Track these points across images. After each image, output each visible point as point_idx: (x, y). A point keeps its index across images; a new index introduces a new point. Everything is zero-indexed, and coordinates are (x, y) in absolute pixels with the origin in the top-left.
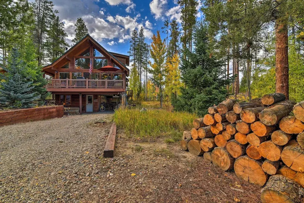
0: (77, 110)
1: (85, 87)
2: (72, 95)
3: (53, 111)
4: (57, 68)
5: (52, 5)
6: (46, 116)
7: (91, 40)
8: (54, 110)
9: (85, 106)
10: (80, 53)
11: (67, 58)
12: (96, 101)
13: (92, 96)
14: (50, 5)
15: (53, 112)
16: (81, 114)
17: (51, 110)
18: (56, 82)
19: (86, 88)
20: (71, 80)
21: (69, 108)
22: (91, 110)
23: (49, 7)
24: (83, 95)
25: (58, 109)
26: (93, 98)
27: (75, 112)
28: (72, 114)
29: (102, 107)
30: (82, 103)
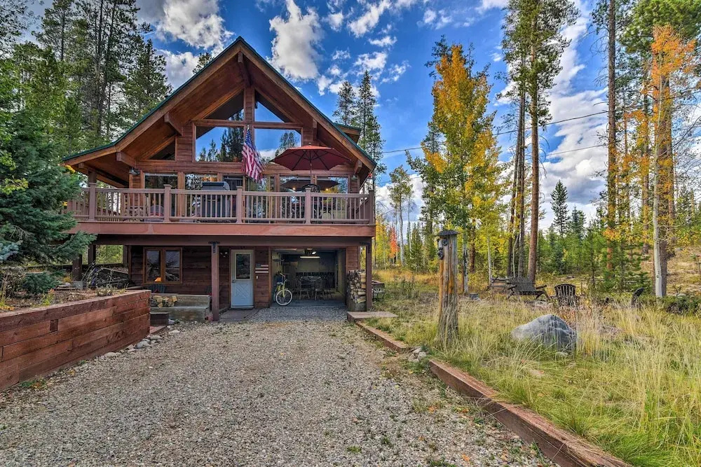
0: (202, 303)
1: (231, 218)
2: (186, 250)
3: (91, 324)
4: (137, 159)
5: (135, 10)
6: (46, 354)
7: (249, 56)
8: (102, 314)
9: (229, 287)
10: (212, 109)
11: (167, 120)
12: (263, 269)
13: (250, 252)
14: (128, 8)
15: (92, 327)
16: (216, 319)
17: (81, 320)
18: (133, 207)
19: (235, 221)
20: (180, 191)
21: (175, 297)
22: (248, 302)
23: (127, 14)
24: (222, 250)
25: (121, 309)
26: (251, 260)
27: (196, 313)
28: (185, 320)
29: (283, 291)
30: (221, 278)
